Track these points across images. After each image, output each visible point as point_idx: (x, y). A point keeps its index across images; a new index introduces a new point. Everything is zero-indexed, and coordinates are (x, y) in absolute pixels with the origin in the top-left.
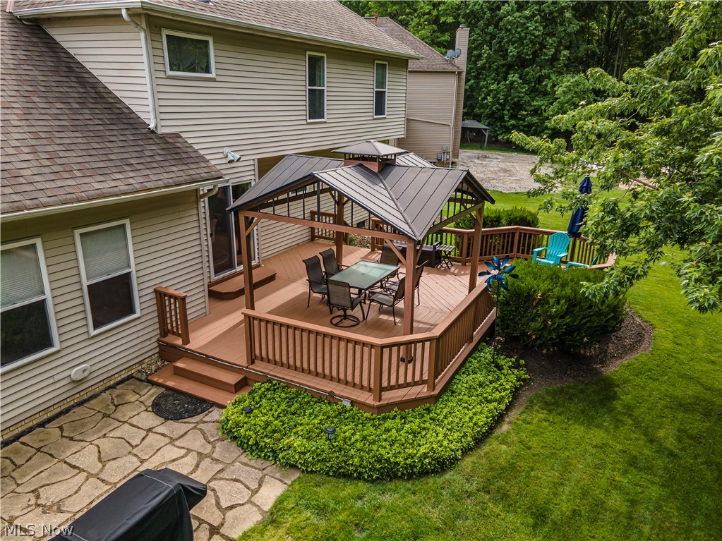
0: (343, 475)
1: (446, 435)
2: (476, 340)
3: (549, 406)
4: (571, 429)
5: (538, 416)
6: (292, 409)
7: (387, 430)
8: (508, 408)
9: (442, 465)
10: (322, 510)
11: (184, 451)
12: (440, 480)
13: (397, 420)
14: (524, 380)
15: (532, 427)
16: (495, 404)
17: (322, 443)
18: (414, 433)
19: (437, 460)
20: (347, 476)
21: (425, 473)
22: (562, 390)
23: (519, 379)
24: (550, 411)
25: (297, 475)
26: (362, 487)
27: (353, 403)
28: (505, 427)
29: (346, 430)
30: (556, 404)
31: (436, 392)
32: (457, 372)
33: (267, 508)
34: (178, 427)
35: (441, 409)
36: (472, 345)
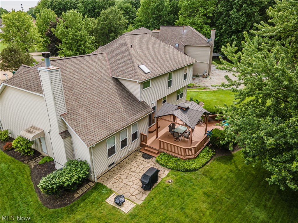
0: (178, 170)
1: (197, 165)
2: (205, 146)
3: (218, 160)
4: (221, 165)
5: (216, 162)
6: (169, 158)
7: (186, 163)
8: (209, 160)
9: (196, 170)
10: (175, 175)
11: (151, 165)
12: (195, 172)
13: (188, 162)
14: (214, 155)
15: (213, 164)
16: (207, 159)
17: (175, 165)
18: (191, 164)
19: (195, 169)
20: (179, 171)
21: (192, 171)
22: (222, 157)
23: (213, 154)
24: (218, 161)
25: (171, 170)
26: (182, 172)
27: (180, 158)
28: (208, 164)
29: (179, 163)
30: (220, 160)
31: (195, 157)
32: (200, 153)
33: (167, 175)
34: (148, 161)
35: (196, 160)
36: (204, 147)
